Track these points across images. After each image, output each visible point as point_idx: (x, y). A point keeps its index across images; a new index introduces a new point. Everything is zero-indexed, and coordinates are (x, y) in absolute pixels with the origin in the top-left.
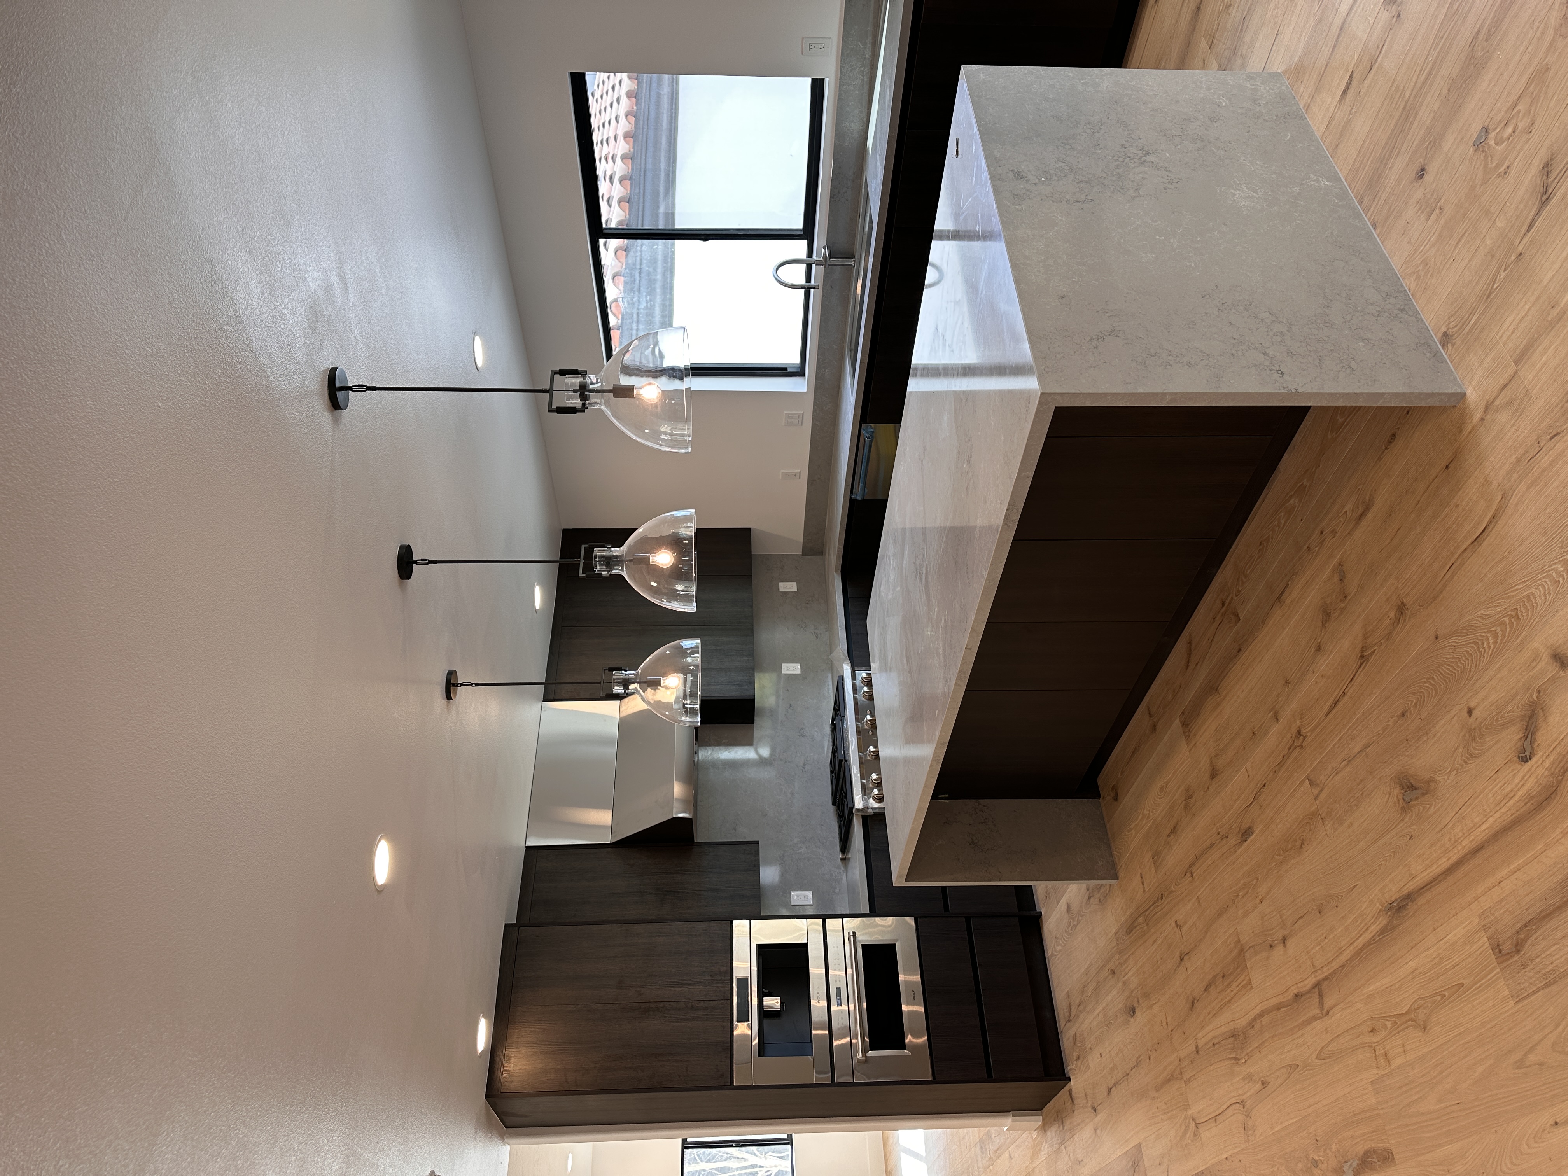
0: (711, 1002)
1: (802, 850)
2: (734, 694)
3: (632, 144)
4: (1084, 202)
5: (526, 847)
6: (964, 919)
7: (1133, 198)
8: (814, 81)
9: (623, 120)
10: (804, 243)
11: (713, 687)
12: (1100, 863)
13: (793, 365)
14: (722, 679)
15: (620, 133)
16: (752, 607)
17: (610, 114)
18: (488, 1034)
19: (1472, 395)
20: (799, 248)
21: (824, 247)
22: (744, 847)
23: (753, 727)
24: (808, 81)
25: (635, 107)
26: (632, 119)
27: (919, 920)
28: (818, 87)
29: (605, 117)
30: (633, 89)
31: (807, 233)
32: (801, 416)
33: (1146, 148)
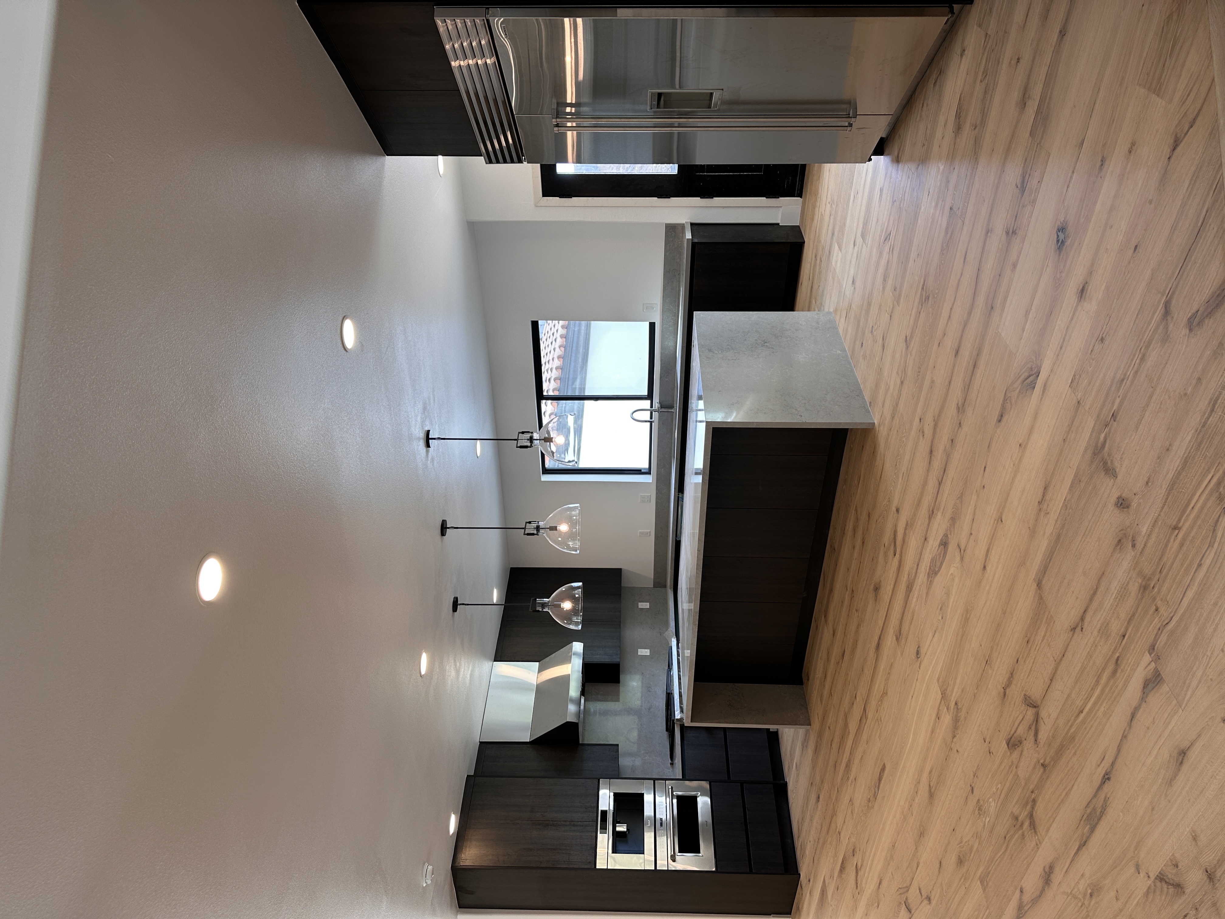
0: (585, 823)
1: (646, 758)
2: (607, 660)
3: (562, 362)
4: (735, 360)
5: (480, 742)
6: (739, 784)
7: (756, 358)
8: (650, 323)
9: (557, 349)
10: (649, 402)
11: (595, 656)
12: (801, 717)
13: (645, 469)
14: (600, 652)
15: (556, 356)
16: (620, 612)
17: (551, 348)
18: (456, 823)
19: (876, 422)
20: (646, 404)
21: (658, 403)
22: (609, 747)
23: (619, 686)
24: (647, 324)
25: (565, 343)
26: (563, 349)
27: (712, 783)
28: (652, 326)
29: (548, 350)
30: (564, 333)
31: (650, 396)
32: (649, 497)
33: (766, 341)
